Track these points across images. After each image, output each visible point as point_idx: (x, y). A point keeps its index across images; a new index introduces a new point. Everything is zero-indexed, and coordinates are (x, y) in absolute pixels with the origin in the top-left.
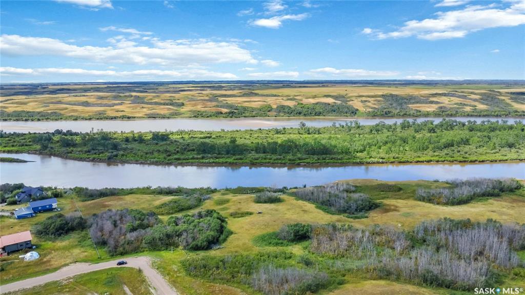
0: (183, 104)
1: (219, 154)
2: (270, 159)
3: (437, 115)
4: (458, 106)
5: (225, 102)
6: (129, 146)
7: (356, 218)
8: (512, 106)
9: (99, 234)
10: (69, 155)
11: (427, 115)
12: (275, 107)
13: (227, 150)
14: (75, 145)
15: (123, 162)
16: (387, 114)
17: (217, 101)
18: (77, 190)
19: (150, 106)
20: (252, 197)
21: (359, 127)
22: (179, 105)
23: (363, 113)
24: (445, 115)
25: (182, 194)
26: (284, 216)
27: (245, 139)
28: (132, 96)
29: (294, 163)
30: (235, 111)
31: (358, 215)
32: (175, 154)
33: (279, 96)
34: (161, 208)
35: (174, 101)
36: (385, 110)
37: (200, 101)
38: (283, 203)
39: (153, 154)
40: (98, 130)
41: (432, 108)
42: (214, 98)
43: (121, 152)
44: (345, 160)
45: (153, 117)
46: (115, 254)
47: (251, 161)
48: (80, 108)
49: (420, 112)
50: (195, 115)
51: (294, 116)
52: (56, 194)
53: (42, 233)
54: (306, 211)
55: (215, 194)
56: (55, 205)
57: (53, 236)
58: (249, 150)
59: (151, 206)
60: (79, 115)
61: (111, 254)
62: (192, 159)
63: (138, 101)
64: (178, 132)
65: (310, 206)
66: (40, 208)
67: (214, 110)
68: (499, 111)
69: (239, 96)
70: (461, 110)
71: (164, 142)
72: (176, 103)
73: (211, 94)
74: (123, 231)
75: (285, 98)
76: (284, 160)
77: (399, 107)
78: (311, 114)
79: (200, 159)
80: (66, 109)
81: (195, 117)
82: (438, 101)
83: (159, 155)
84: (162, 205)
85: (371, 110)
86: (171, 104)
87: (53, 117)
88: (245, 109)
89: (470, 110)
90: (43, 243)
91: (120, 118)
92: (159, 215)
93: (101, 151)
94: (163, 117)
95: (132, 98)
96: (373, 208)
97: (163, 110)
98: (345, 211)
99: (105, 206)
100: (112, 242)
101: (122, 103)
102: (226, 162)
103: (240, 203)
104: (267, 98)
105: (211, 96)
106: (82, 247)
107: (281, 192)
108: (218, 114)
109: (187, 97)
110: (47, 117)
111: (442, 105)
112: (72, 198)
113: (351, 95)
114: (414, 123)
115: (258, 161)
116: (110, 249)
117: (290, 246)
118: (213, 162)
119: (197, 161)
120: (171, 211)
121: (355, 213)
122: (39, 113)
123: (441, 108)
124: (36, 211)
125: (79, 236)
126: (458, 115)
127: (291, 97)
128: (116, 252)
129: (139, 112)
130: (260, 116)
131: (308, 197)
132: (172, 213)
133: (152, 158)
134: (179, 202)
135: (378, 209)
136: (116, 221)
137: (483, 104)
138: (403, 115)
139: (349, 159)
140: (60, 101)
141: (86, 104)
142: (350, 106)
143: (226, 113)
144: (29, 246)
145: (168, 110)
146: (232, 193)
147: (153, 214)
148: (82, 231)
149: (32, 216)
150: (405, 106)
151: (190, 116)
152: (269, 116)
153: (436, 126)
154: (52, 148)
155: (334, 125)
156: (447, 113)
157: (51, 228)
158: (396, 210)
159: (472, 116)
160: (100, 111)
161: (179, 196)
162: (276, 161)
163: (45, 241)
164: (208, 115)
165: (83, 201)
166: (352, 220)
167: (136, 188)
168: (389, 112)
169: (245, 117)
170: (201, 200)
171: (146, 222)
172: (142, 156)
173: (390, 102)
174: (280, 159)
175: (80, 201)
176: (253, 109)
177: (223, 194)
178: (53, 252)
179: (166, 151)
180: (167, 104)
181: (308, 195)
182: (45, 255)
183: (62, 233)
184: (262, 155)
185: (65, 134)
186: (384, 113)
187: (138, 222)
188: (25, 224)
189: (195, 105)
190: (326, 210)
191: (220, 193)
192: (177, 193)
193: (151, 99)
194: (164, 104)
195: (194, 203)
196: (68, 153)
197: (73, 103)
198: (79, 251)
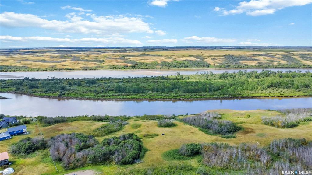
0: (103, 61)
1: (129, 92)
2: (162, 96)
3: (258, 67)
4: (269, 62)
5: (129, 60)
6: (72, 88)
7: (228, 138)
8: (301, 62)
9: (56, 153)
10: (34, 93)
11: (252, 67)
12: (160, 62)
13: (134, 90)
14: (37, 87)
15: (68, 98)
16: (228, 67)
17: (124, 59)
18: (39, 119)
19: (83, 62)
20: (155, 123)
21: (212, 75)
22: (101, 62)
23: (213, 66)
24: (262, 67)
25: (109, 120)
26: (180, 137)
27: (144, 82)
28: (72, 56)
29: (177, 99)
30: (136, 65)
31: (228, 136)
32: (101, 93)
33: (161, 56)
34: (97, 131)
35: (98, 59)
36: (227, 64)
37: (113, 59)
38: (176, 127)
39: (87, 93)
40: (52, 77)
41: (254, 63)
42: (123, 57)
43: (67, 92)
44: (209, 96)
45: (85, 69)
46: (68, 169)
47: (149, 97)
48: (40, 63)
49: (247, 65)
50: (111, 68)
51: (172, 68)
52: (26, 122)
53: (16, 152)
54: (194, 133)
55: (130, 120)
56: (25, 130)
57: (24, 155)
58: (147, 90)
59: (90, 130)
60: (39, 68)
61: (66, 169)
62: (112, 96)
63: (76, 59)
64: (101, 78)
65: (196, 129)
66: (15, 132)
67: (123, 64)
68: (294, 65)
69: (138, 56)
70: (271, 64)
71: (94, 85)
72: (99, 60)
73: (120, 55)
74: (73, 151)
75: (165, 57)
76: (170, 96)
77: (234, 63)
78: (182, 67)
79: (117, 96)
80: (31, 64)
81: (111, 69)
82: (257, 58)
83: (91, 94)
84: (97, 129)
85: (218, 64)
86: (96, 61)
87: (24, 69)
88: (142, 64)
89: (277, 64)
90: (17, 160)
91: (65, 70)
92: (95, 136)
93: (54, 91)
94: (92, 69)
95: (72, 57)
96: (237, 130)
97: (91, 65)
98: (219, 133)
99: (59, 130)
100: (65, 159)
101: (66, 60)
102: (134, 98)
103: (148, 127)
104: (155, 57)
105: (120, 56)
106: (45, 162)
107: (173, 119)
108: (126, 67)
109: (105, 57)
110: (19, 69)
111: (260, 61)
112: (36, 125)
113: (205, 55)
114: (245, 73)
115: (154, 97)
116: (65, 165)
117: (189, 159)
118: (126, 98)
119: (116, 97)
120: (103, 134)
121: (226, 134)
122: (15, 67)
123: (259, 63)
124: (12, 134)
125: (43, 154)
126: (270, 67)
127: (169, 57)
128: (69, 167)
129: (77, 66)
130: (152, 68)
131: (192, 123)
132: (104, 135)
133: (87, 96)
134: (108, 127)
135: (240, 131)
136: (68, 143)
137: (284, 60)
138: (237, 68)
139: (211, 95)
140: (28, 59)
141: (44, 61)
142: (205, 62)
143: (130, 66)
144: (7, 163)
145: (95, 65)
146: (141, 119)
147: (92, 137)
148: (44, 150)
149: (9, 138)
150: (238, 62)
151: (108, 68)
152: (156, 68)
153: (260, 74)
154: (22, 89)
155: (197, 74)
156: (263, 66)
157: (22, 148)
158: (252, 132)
159: (278, 68)
160: (52, 65)
161: (107, 122)
162: (165, 97)
163: (18, 158)
164: (120, 68)
165: (44, 126)
166: (225, 139)
167: (78, 116)
168: (229, 66)
169: (142, 69)
170: (122, 125)
171: (88, 143)
172: (80, 94)
173: (229, 60)
174: (168, 96)
175: (42, 126)
176: (147, 64)
177: (136, 120)
178: (24, 167)
179: (96, 91)
180: (94, 61)
181: (192, 121)
182: (19, 170)
183: (30, 152)
184: (156, 93)
185: (31, 80)
186: (226, 66)
187: (82, 144)
188: (4, 145)
189: (111, 61)
190: (206, 132)
191: (134, 119)
192: (105, 120)
193: (84, 58)
194: (92, 61)
195: (118, 128)
196: (33, 92)
197: (36, 60)
198: (43, 166)
